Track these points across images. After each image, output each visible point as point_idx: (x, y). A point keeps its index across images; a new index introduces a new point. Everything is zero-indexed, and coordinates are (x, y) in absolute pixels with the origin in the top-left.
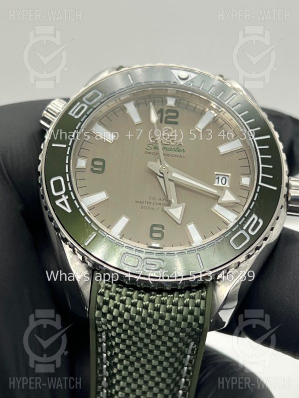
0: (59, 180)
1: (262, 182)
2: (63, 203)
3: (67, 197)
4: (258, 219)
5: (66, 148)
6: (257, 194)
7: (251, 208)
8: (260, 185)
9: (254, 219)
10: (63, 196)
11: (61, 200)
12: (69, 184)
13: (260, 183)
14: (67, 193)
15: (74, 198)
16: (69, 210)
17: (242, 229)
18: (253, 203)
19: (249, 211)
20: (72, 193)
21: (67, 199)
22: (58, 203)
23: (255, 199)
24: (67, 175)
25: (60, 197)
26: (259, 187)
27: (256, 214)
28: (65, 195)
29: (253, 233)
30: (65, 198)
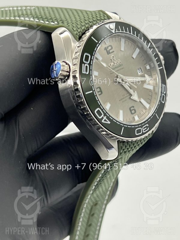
0: (99, 110)
2: (105, 120)
3: (106, 117)
5: (93, 92)
10: (104, 117)
11: (104, 120)
12: (104, 110)
14: (105, 115)
15: (109, 116)
16: (109, 123)
20: (107, 114)
21: (106, 118)
22: (103, 121)
24: (101, 106)
25: (103, 118)
28: (105, 116)
30: (105, 118)
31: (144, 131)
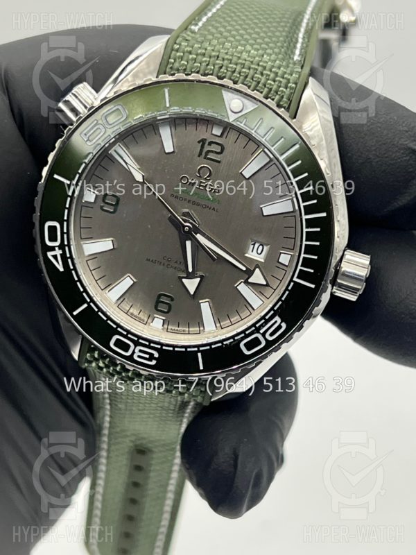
0: (55, 227)
1: (298, 277)
2: (55, 257)
3: (61, 252)
4: (281, 323)
6: (287, 292)
7: (275, 308)
8: (294, 282)
9: (276, 322)
10: (57, 248)
11: (53, 253)
12: (65, 236)
13: (295, 279)
14: (62, 247)
15: (68, 255)
16: (61, 269)
17: (258, 332)
18: (280, 303)
19: (272, 312)
20: (67, 248)
22: (50, 254)
23: (283, 299)
24: (65, 223)
25: (53, 249)
26: (292, 284)
27: (279, 316)
28: (59, 249)
29: (271, 339)
30: (58, 252)
31: (139, 357)
